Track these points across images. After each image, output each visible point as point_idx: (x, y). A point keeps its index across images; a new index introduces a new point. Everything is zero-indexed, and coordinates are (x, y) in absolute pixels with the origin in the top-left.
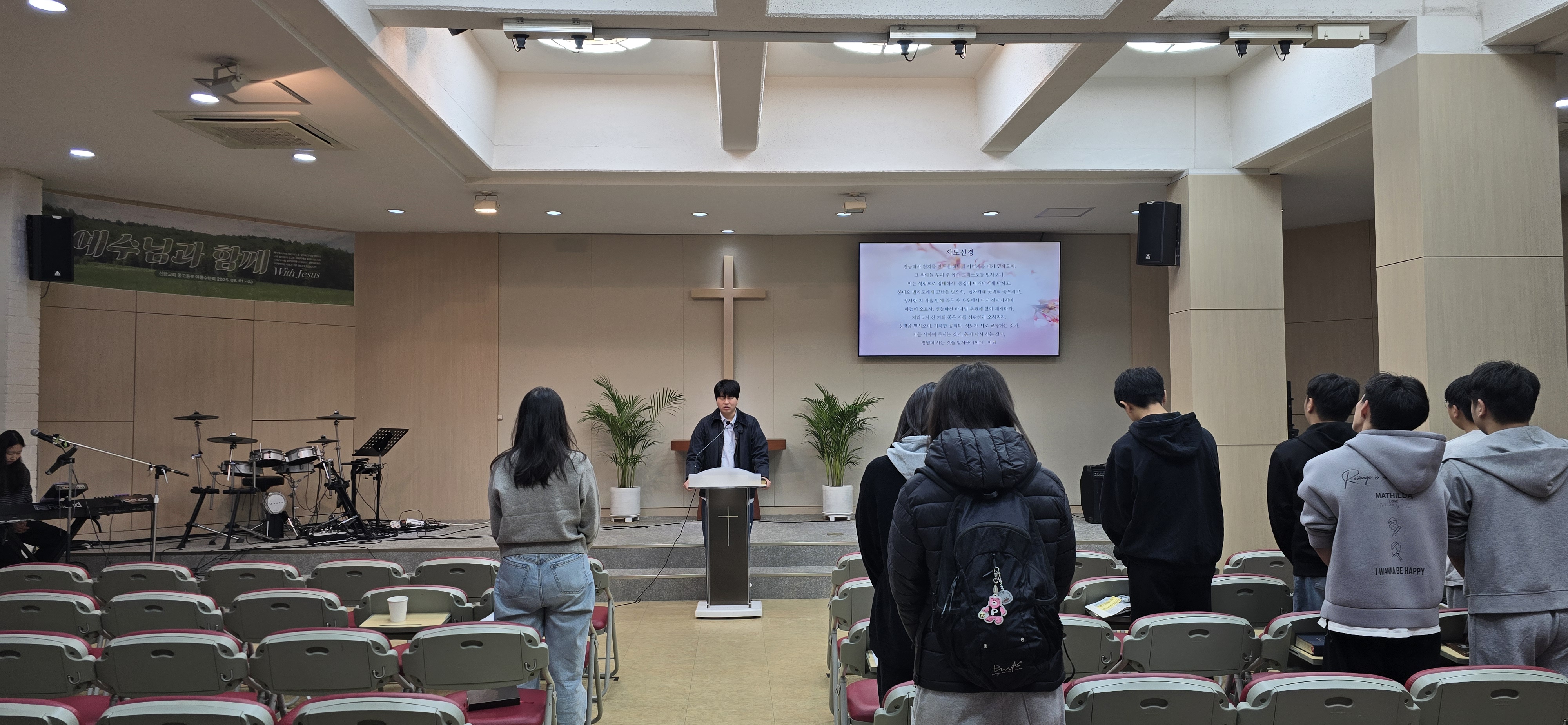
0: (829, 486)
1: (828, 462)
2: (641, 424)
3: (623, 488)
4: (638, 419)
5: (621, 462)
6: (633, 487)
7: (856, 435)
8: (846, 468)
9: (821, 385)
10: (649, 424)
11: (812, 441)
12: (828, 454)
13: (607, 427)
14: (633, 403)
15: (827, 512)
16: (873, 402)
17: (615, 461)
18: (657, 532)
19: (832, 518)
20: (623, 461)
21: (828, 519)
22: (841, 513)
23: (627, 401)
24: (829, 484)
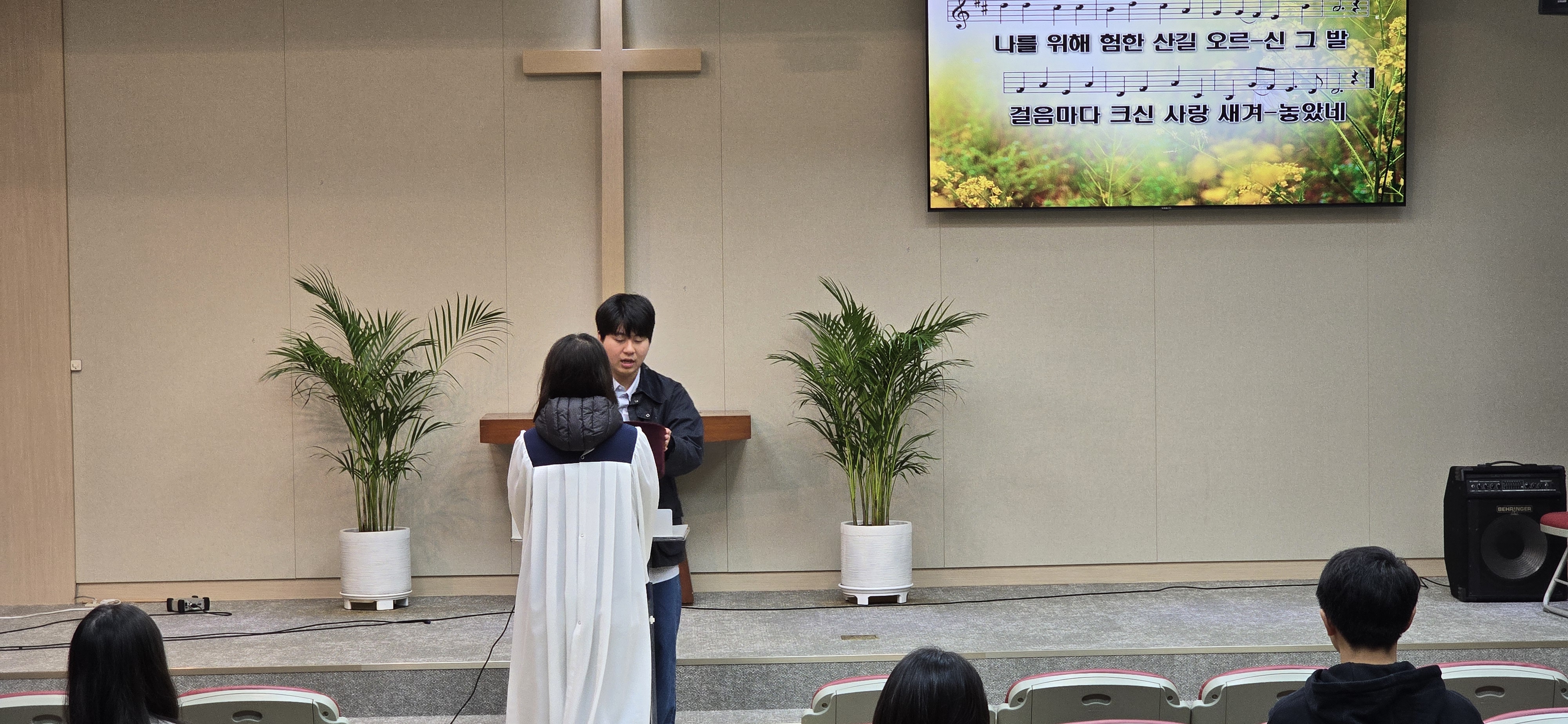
0: (855, 524)
1: (854, 468)
2: (409, 379)
3: (370, 531)
4: (402, 368)
5: (363, 471)
6: (392, 529)
7: (920, 404)
8: (897, 481)
9: (837, 281)
10: (426, 381)
11: (817, 418)
12: (854, 448)
13: (329, 390)
14: (387, 329)
15: (850, 586)
16: (961, 322)
17: (349, 469)
18: (450, 634)
19: (863, 600)
20: (368, 467)
21: (853, 601)
22: (883, 587)
23: (373, 325)
24: (855, 518)
